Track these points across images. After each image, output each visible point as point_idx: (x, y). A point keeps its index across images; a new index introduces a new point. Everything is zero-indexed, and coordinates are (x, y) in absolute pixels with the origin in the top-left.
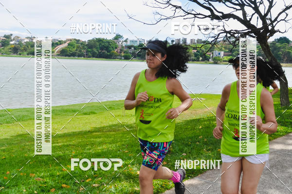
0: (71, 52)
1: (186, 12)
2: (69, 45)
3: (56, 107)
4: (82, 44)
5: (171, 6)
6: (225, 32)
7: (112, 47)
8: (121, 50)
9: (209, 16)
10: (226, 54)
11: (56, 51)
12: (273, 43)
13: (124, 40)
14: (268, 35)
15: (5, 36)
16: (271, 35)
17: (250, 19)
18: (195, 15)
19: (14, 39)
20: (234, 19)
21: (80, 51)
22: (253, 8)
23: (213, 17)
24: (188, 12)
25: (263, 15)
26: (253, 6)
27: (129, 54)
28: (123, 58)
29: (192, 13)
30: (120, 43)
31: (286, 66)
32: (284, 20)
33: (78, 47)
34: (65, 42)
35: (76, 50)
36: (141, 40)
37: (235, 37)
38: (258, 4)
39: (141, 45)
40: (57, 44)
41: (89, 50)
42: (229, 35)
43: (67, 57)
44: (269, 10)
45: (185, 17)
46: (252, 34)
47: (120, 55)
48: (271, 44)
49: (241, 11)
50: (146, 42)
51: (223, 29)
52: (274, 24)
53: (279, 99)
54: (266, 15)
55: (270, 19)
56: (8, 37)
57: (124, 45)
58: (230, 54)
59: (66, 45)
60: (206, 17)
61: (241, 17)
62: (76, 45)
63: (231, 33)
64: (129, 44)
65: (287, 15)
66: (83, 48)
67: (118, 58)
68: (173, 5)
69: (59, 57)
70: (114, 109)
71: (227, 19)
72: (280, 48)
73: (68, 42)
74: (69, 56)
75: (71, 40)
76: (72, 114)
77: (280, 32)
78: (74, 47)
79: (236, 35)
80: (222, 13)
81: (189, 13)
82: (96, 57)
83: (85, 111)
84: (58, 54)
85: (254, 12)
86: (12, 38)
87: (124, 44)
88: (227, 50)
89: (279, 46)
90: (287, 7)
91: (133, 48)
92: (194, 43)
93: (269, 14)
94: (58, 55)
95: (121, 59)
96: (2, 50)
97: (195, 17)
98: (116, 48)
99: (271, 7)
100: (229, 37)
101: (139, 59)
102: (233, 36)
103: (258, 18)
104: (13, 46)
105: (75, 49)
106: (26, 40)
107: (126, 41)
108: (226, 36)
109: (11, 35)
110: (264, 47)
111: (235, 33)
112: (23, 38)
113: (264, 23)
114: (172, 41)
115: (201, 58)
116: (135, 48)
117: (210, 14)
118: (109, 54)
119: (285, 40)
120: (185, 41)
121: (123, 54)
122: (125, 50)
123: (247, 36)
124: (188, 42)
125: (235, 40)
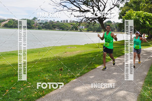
0: (10, 26)
1: (69, 9)
2: (9, 22)
3: (3, 52)
4: (16, 21)
5: (61, 5)
6: (86, 18)
7: (32, 24)
8: (36, 25)
9: (79, 11)
10: (86, 27)
11: (2, 25)
12: (105, 23)
14: (103, 20)
16: (105, 20)
18: (73, 10)
20: (89, 12)
21: (15, 25)
22: (97, 8)
25: (101, 11)
26: (97, 7)
27: (40, 27)
28: (37, 29)
30: (36, 21)
34: (7, 20)
36: (46, 20)
38: (99, 6)
39: (46, 23)
40: (2, 21)
42: (87, 19)
43: (8, 28)
44: (104, 9)
45: (68, 11)
49: (92, 9)
50: (48, 21)
57: (38, 23)
59: (7, 22)
60: (77, 11)
61: (93, 12)
62: (13, 22)
64: (40, 22)
65: (111, 11)
66: (17, 23)
68: (62, 5)
69: (4, 28)
71: (86, 12)
73: (9, 20)
75: (10, 19)
76: (12, 56)
78: (12, 23)
79: (90, 19)
80: (84, 10)
81: (70, 9)
84: (3, 26)
85: (98, 10)
87: (38, 22)
88: (86, 26)
89: (107, 24)
90: (111, 8)
92: (71, 22)
93: (104, 11)
95: (36, 29)
97: (73, 11)
98: (34, 24)
99: (104, 8)
100: (87, 20)
101: (45, 29)
107: (39, 20)
108: (86, 19)
110: (102, 25)
114: (61, 21)
115: (74, 29)
116: (43, 24)
117: (79, 10)
118: (30, 26)
119: (110, 22)
120: (67, 21)
121: (37, 27)
122: (38, 25)
123: (95, 20)
124: (69, 22)
125: (90, 21)
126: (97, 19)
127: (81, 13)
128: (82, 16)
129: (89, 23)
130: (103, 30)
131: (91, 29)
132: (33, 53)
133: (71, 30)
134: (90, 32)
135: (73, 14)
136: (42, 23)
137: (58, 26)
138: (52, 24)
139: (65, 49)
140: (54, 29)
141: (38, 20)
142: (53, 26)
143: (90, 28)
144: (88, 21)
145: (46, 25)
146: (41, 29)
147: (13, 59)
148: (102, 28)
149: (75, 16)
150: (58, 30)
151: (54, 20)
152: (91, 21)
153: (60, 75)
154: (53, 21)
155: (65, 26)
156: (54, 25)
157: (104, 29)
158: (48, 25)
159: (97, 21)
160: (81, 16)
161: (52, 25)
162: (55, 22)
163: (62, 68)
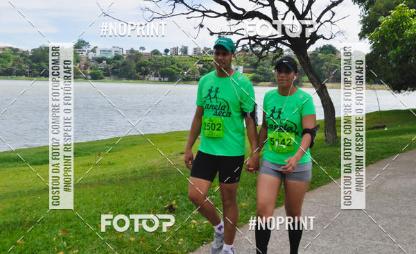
0: (4, 69)
1: (191, 8)
4: (22, 55)
6: (247, 37)
8: (86, 66)
9: (224, 15)
10: (247, 69)
12: (315, 54)
13: (90, 49)
14: (307, 42)
16: (312, 42)
17: (283, 19)
18: (204, 13)
20: (260, 19)
21: (20, 67)
22: (287, 4)
23: (230, 15)
24: (194, 8)
25: (301, 13)
27: (99, 71)
28: (89, 77)
29: (199, 9)
30: (85, 53)
31: (332, 88)
32: (329, 21)
33: (16, 60)
35: (13, 65)
36: (118, 49)
37: (262, 45)
39: (117, 57)
41: (35, 64)
42: (252, 42)
44: (309, 7)
45: (189, 16)
46: (285, 41)
47: (85, 73)
48: (310, 55)
49: (270, 8)
50: (125, 53)
53: (324, 134)
54: (305, 13)
55: (311, 20)
57: (90, 58)
58: (253, 70)
60: (220, 15)
61: (271, 16)
62: (12, 56)
63: (256, 40)
64: (98, 54)
65: (334, 14)
66: (25, 61)
67: (80, 78)
70: (81, 156)
71: (250, 19)
72: (323, 61)
74: (2, 75)
75: (3, 49)
76: (13, 164)
77: (324, 38)
78: (9, 61)
79: (263, 43)
80: (243, 10)
81: (194, 10)
83: (34, 159)
85: (287, 8)
87: (91, 55)
88: (248, 65)
89: (322, 58)
90: (333, 2)
91: (105, 62)
92: (200, 54)
93: (309, 12)
95: (86, 78)
97: (204, 15)
98: (78, 61)
100: (254, 46)
101: (115, 79)
102: (258, 43)
103: (294, 19)
105: (11, 63)
107: (94, 51)
108: (249, 43)
110: (303, 59)
111: (261, 40)
114: (167, 51)
116: (109, 61)
117: (226, 11)
119: (330, 50)
120: (185, 50)
121: (89, 71)
122: (92, 64)
123: (279, 44)
124: (190, 52)
125: (261, 49)
126: (288, 42)
127: (233, 21)
128: (235, 33)
129: (259, 55)
130: (306, 78)
131: (266, 75)
132: (80, 158)
134: (262, 86)
136: (103, 59)
137: (157, 68)
138: (136, 61)
139: (179, 143)
140: (141, 77)
141: (91, 48)
142: (139, 66)
143: (263, 73)
144: (254, 49)
145: (118, 64)
146: (102, 78)
147: (16, 177)
148: (303, 72)
149: (212, 34)
150: (155, 82)
151: (143, 48)
152: (266, 48)
154: (141, 51)
155: (179, 67)
156: (144, 65)
157: (311, 76)
158: (124, 64)
159: (285, 48)
160: (232, 33)
161: (135, 64)
162: (146, 55)
163: (174, 202)
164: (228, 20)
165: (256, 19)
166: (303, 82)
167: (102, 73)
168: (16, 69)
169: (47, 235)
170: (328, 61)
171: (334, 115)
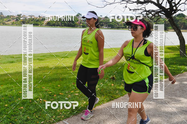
6: (146, 11)
7: (75, 21)
8: (80, 23)
9: (136, 2)
11: (45, 23)
12: (175, 17)
14: (173, 12)
15: (18, 15)
16: (175, 13)
17: (162, 3)
19: (22, 17)
21: (58, 23)
23: (138, 2)
27: (85, 24)
28: (81, 27)
30: (80, 18)
32: (184, 3)
35: (55, 22)
42: (148, 13)
43: (51, 26)
45: (121, 3)
46: (162, 12)
47: (80, 25)
51: (145, 10)
52: (177, 6)
55: (175, 3)
56: (19, 16)
57: (82, 20)
60: (134, 2)
61: (156, 2)
66: (60, 21)
67: (78, 27)
69: (47, 26)
71: (147, 4)
72: (178, 20)
74: (52, 26)
77: (181, 11)
79: (153, 13)
81: (123, 1)
82: (66, 26)
86: (22, 16)
94: (46, 25)
95: (80, 27)
96: (17, 23)
97: (127, 3)
98: (78, 21)
102: (150, 13)
103: (167, 2)
104: (22, 20)
106: (29, 17)
108: (146, 13)
109: (21, 14)
111: (152, 12)
112: (27, 16)
113: (171, 5)
115: (127, 27)
118: (73, 24)
119: (182, 15)
121: (81, 25)
122: (83, 22)
123: (159, 14)
125: (151, 16)
126: (164, 13)
127: (139, 5)
129: (151, 18)
133: (123, 28)
135: (128, 7)
137: (107, 23)
140: (101, 27)
142: (100, 23)
144: (148, 16)
146: (86, 27)
149: (130, 10)
151: (101, 16)
152: (154, 15)
153: (113, 85)
155: (115, 23)
156: (102, 22)
157: (174, 27)
160: (139, 9)
162: (103, 18)
163: (114, 76)
164: (137, 4)
165: (150, 3)
166: (169, 29)
167: (86, 25)
168: (56, 24)
169: (68, 84)
170: (181, 20)
171: (185, 44)
